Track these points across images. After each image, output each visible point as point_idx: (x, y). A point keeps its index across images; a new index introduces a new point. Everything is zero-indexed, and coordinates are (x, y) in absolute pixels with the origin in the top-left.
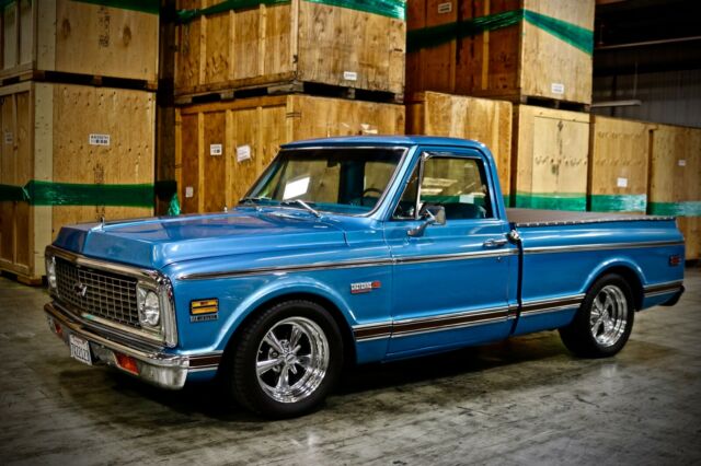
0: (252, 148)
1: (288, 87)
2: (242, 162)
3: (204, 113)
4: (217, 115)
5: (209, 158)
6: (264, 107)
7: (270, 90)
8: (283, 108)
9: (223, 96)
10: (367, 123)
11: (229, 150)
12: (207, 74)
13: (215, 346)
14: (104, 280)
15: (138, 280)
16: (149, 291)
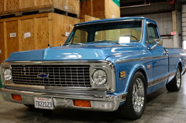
0: (31, 33)
1: (49, 10)
2: (27, 38)
3: (6, 22)
4: (13, 22)
5: (9, 38)
6: (37, 18)
7: (40, 11)
8: (46, 18)
9: (16, 15)
10: (71, 24)
11: (20, 35)
12: (7, 7)
13: (125, 91)
14: (64, 69)
15: (90, 66)
16: (98, 69)
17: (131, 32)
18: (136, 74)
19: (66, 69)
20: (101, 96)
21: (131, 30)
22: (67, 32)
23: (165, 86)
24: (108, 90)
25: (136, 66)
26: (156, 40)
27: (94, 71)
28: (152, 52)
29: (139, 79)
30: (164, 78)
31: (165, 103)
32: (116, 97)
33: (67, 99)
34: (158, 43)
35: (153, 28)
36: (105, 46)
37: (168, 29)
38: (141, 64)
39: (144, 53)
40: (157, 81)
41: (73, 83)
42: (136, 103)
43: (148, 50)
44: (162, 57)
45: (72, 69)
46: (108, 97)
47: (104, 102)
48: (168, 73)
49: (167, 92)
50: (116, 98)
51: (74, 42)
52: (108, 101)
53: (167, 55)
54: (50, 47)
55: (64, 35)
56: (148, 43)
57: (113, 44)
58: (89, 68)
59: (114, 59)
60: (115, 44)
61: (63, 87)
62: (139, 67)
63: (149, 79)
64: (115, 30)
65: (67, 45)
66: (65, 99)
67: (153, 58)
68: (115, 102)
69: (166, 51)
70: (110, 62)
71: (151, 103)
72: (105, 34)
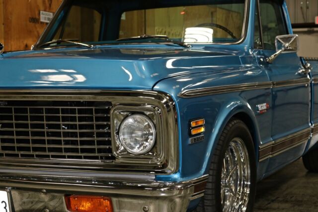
13: (203, 170)
14: (40, 111)
15: (113, 103)
16: (133, 113)
17: (212, 13)
18: (231, 125)
19: (48, 111)
20: (139, 185)
21: (213, 10)
22: (45, 11)
23: (301, 158)
24: (159, 169)
25: (230, 106)
26: (281, 38)
27: (122, 118)
28: (270, 70)
29: (239, 140)
30: (301, 137)
31: (302, 201)
32: (179, 187)
33: (48, 191)
34: (287, 45)
35: (273, 6)
36: (149, 50)
37: (307, 8)
38: (243, 101)
39: (250, 71)
40: (283, 144)
41: (65, 148)
42: (228, 203)
43: (260, 63)
44: (296, 82)
45: (64, 111)
46: (159, 187)
47: (149, 201)
48: (310, 124)
49: (304, 173)
50: (180, 190)
51: (66, 40)
52: (158, 198)
53: (308, 77)
54: (4, 52)
55: (35, 20)
56: (261, 46)
57: (169, 47)
58: (109, 110)
59: (174, 87)
60: (175, 48)
61: (38, 160)
62: (239, 107)
63: (263, 140)
64: (171, 9)
65: (48, 46)
66: (45, 191)
67: (274, 84)
68: (178, 200)
69: (305, 68)
70: (166, 94)
71: (266, 203)
72: (144, 20)
